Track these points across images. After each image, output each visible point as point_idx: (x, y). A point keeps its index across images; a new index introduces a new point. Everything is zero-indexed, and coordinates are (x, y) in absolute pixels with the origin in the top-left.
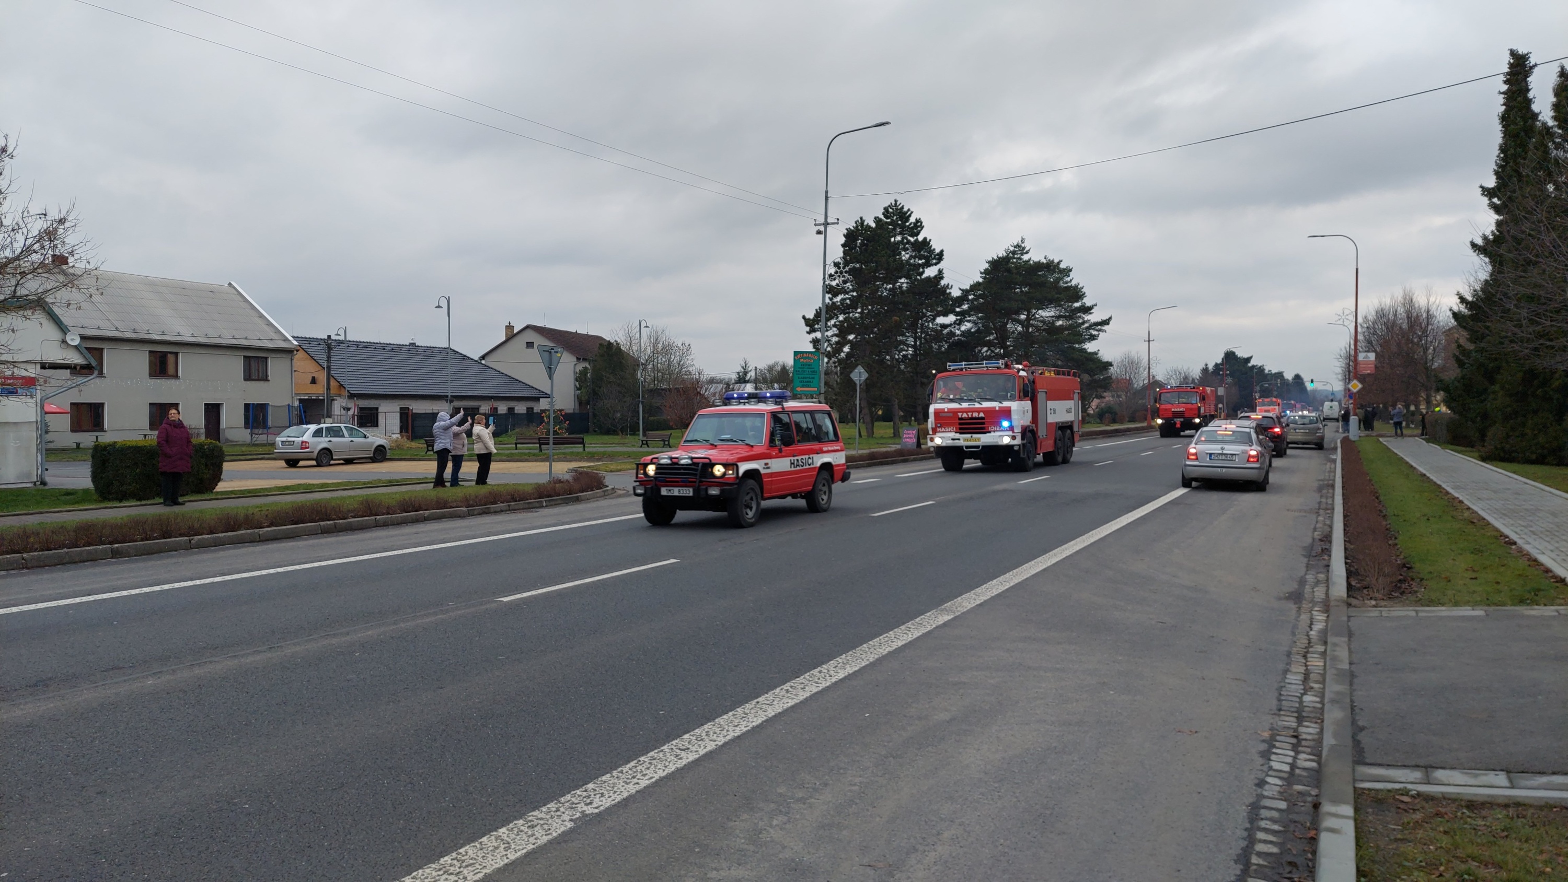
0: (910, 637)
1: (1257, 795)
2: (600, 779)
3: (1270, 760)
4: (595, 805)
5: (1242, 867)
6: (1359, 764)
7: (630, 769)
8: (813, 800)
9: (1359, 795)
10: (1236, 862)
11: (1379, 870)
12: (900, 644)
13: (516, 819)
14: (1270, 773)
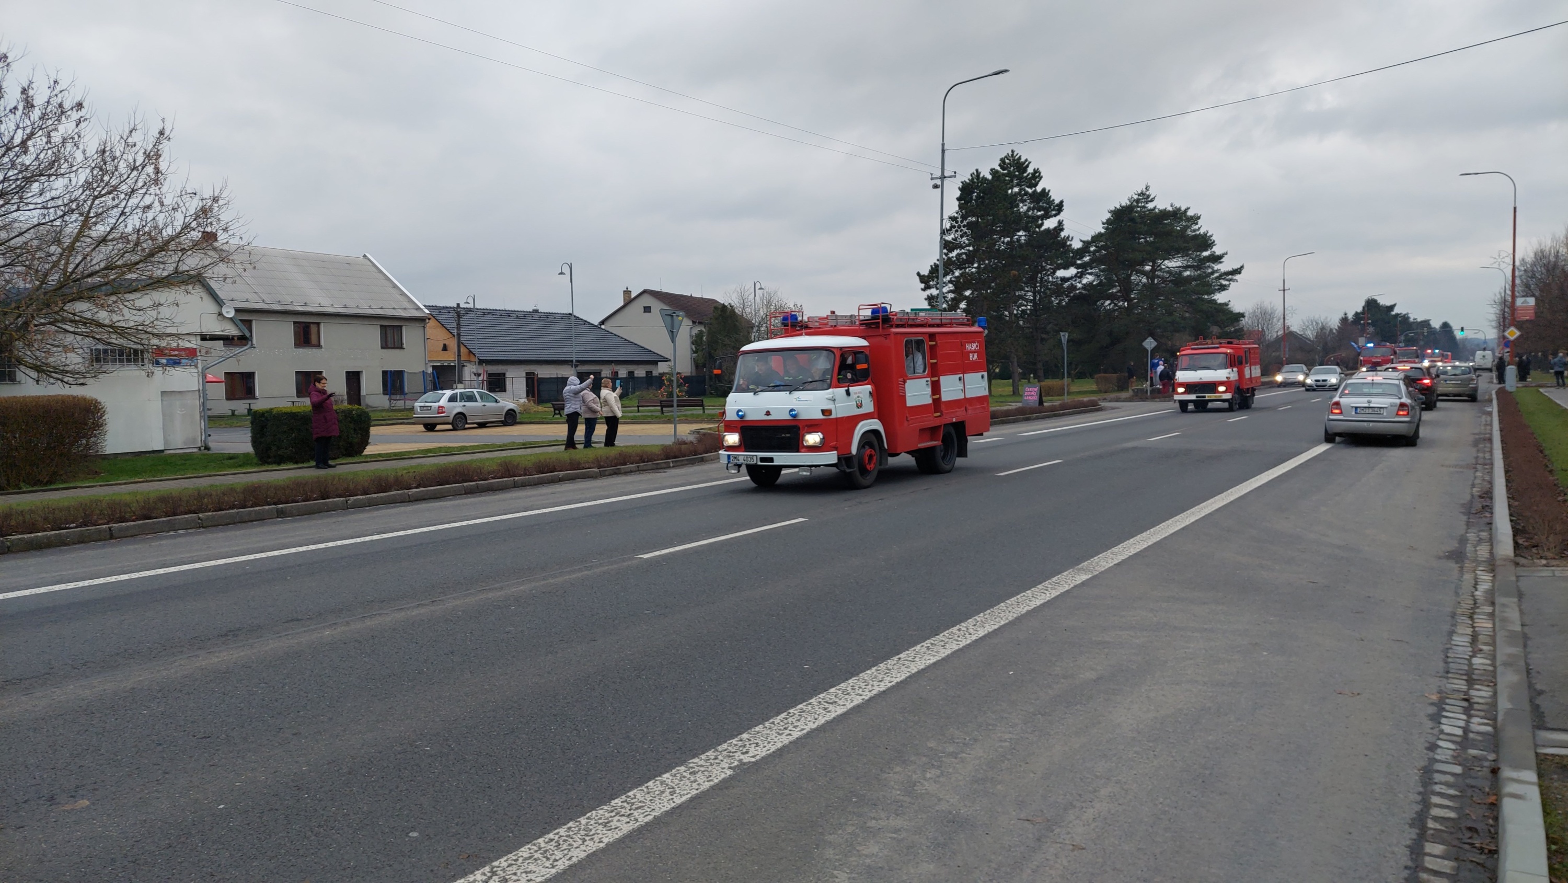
0: (1048, 596)
1: (1429, 759)
2: (753, 730)
3: (1440, 723)
4: (751, 754)
5: (1417, 831)
6: (1540, 729)
7: (782, 721)
8: (964, 755)
9: (1542, 760)
10: (1411, 826)
12: (1038, 603)
13: (678, 765)
14: (1441, 736)
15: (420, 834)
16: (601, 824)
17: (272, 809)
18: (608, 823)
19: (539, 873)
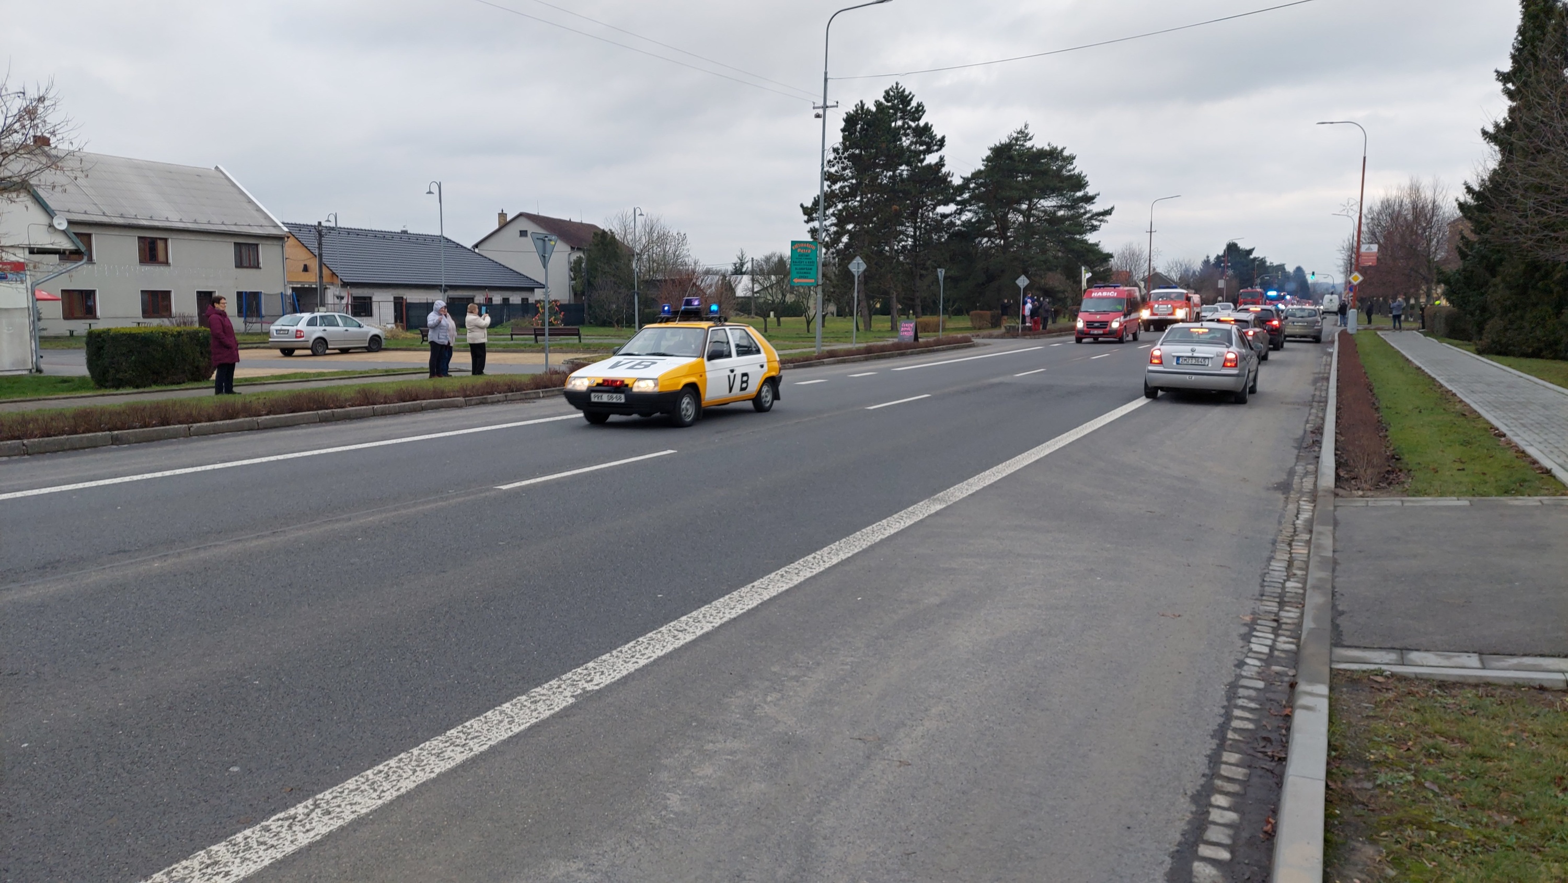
0: (902, 525)
2: (600, 658)
3: (1250, 642)
4: (595, 682)
5: (1216, 741)
6: (1336, 646)
7: (629, 649)
8: (806, 678)
9: (1335, 675)
10: (1212, 737)
11: (1349, 744)
12: (892, 531)
13: (519, 694)
14: (1250, 654)
15: (241, 768)
16: (435, 754)
17: (81, 747)
18: (441, 753)
19: (365, 804)
